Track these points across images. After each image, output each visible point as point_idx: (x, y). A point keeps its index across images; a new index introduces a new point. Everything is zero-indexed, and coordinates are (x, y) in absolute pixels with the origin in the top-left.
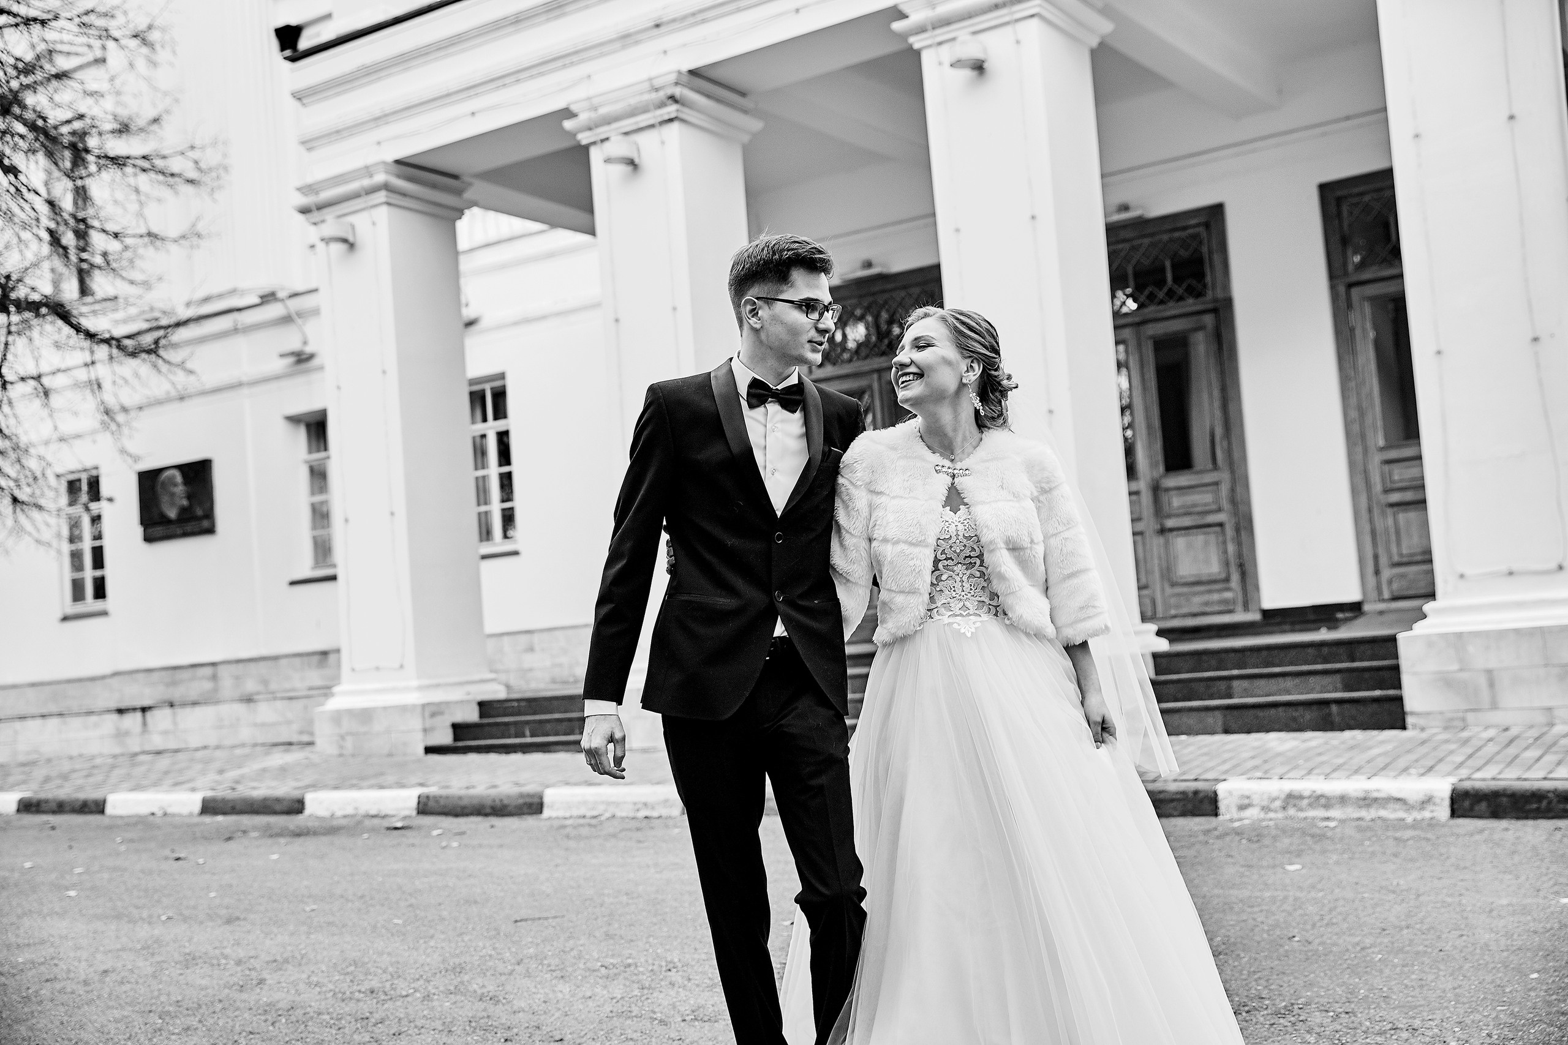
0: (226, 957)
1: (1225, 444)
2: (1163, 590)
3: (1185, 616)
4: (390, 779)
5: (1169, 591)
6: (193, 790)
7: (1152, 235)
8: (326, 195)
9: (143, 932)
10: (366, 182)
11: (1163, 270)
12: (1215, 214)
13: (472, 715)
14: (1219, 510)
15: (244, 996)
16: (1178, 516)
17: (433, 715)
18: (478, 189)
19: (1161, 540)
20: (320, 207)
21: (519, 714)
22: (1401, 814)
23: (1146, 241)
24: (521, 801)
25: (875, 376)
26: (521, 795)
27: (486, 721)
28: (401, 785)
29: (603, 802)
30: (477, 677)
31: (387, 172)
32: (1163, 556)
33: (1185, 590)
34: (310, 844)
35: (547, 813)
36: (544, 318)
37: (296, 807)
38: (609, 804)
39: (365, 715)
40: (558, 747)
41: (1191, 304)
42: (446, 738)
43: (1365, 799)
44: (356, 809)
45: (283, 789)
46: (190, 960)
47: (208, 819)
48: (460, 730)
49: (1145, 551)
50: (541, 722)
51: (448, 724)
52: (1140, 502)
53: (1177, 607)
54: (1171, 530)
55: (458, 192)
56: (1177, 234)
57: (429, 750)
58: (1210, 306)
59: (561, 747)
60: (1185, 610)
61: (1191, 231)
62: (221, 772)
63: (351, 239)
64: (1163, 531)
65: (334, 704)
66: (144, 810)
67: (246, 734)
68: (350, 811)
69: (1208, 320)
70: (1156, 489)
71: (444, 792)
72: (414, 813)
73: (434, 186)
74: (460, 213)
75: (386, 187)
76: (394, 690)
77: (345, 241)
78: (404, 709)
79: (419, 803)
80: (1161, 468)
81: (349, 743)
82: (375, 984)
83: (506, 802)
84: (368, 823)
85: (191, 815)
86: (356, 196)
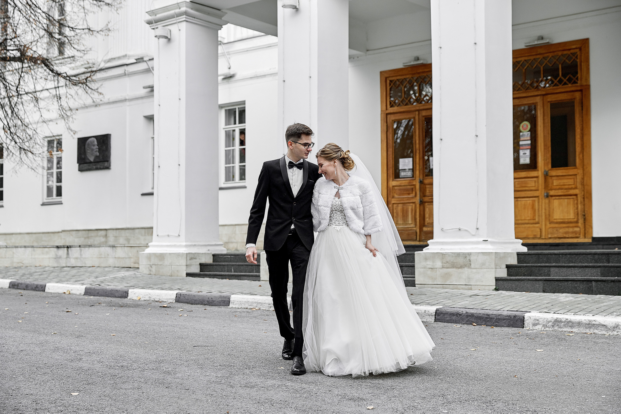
0: (71, 349)
1: (581, 156)
2: (546, 225)
3: (555, 238)
4: (167, 286)
5: (549, 225)
6: (83, 284)
7: (554, 52)
8: (159, 16)
9: (42, 338)
10: (177, 11)
11: (558, 69)
12: (585, 43)
13: (209, 260)
14: (576, 188)
15: (72, 364)
16: (555, 189)
17: (191, 259)
18: (230, 15)
19: (547, 201)
20: (156, 21)
21: (230, 262)
22: (604, 332)
23: (551, 55)
24: (220, 299)
25: (417, 113)
26: (221, 297)
27: (215, 263)
28: (171, 289)
29: (255, 303)
30: (214, 243)
31: (187, 7)
32: (547, 209)
33: (557, 225)
34: (125, 310)
35: (231, 305)
36: (264, 76)
37: (125, 295)
38: (258, 303)
39: (161, 256)
40: (244, 277)
41: (570, 87)
42: (197, 270)
43: (589, 324)
44: (150, 297)
45: (120, 287)
46: (57, 349)
47: (86, 297)
48: (203, 266)
49: (539, 205)
50: (239, 265)
51: (199, 264)
52: (538, 182)
53: (552, 233)
54: (552, 196)
55: (220, 17)
56: (565, 52)
57: (188, 275)
58: (579, 88)
59: (246, 277)
60: (556, 236)
61: (572, 51)
62: (97, 277)
63: (169, 37)
64: (548, 196)
65: (148, 251)
66: (61, 291)
67: (111, 262)
68: (147, 298)
69: (578, 95)
70: (546, 175)
71: (188, 293)
72: (174, 301)
73: (208, 14)
74: (220, 27)
75: (186, 13)
76: (175, 246)
77: (166, 37)
78: (178, 255)
79: (176, 297)
80: (550, 166)
81: (154, 269)
82: (125, 364)
83: (214, 300)
84: (153, 304)
85: (80, 295)
86: (172, 17)
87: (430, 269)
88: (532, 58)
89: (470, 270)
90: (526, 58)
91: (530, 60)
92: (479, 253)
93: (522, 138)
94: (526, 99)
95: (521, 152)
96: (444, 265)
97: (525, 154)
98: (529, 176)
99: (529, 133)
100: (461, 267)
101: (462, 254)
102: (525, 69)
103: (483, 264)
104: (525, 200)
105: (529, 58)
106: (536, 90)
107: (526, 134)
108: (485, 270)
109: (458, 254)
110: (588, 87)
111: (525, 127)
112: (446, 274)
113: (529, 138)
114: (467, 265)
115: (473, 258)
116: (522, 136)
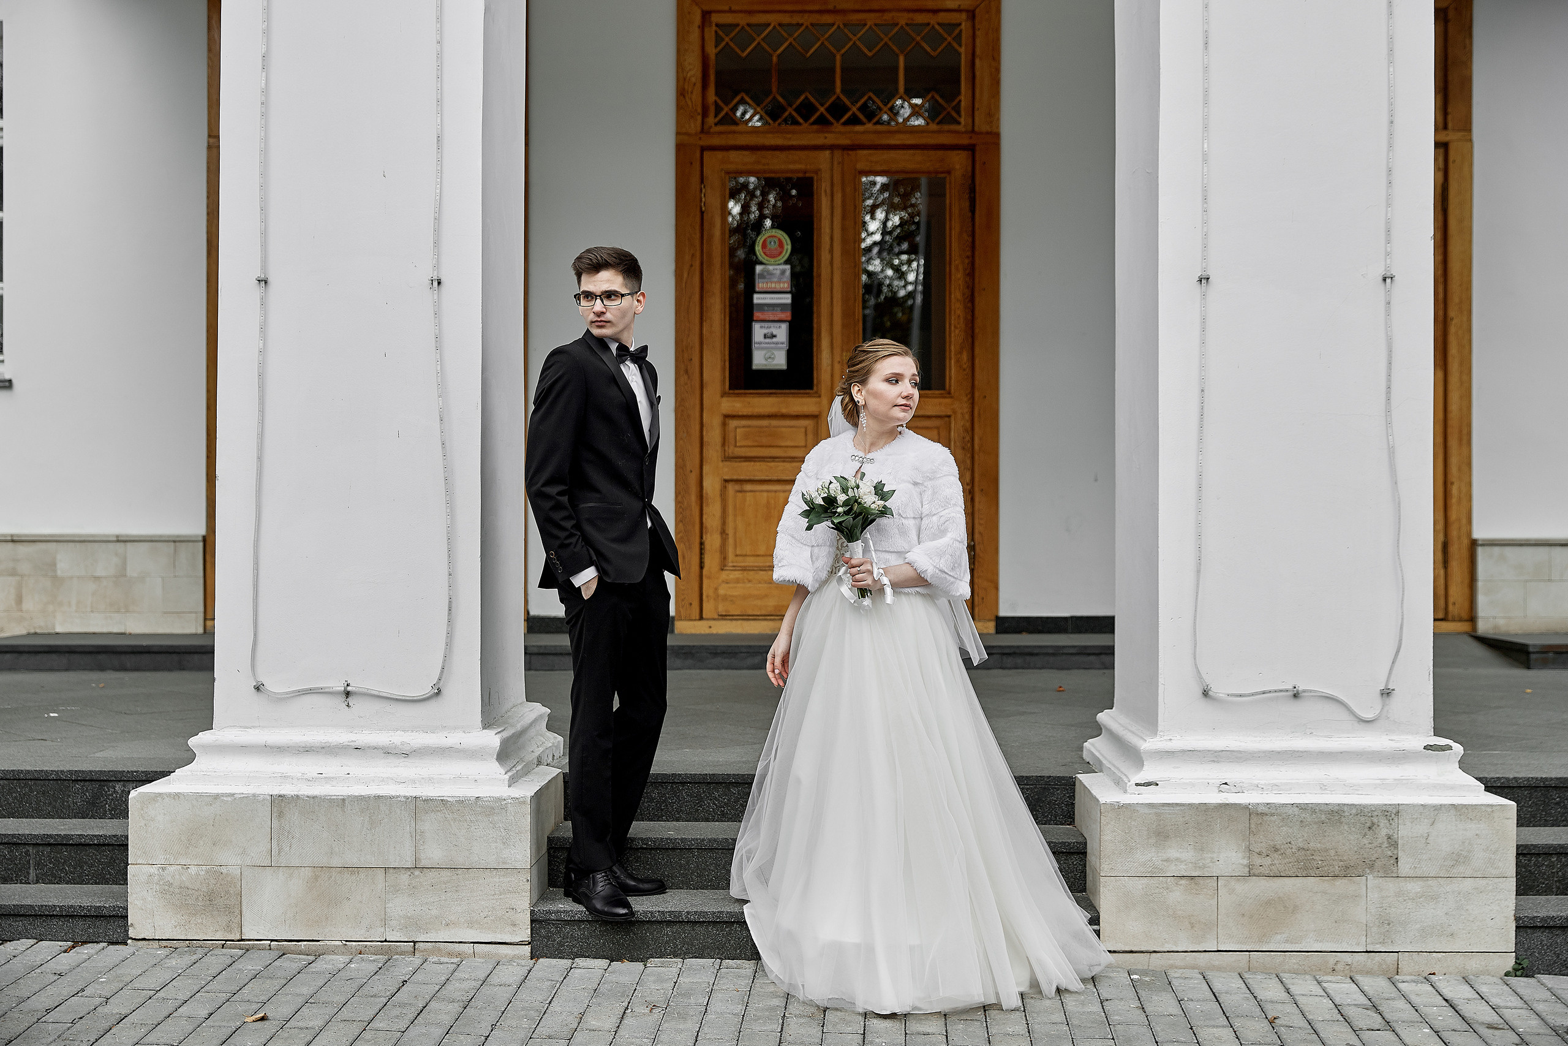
1: (965, 356)
7: (882, 11)
23: (871, 19)
41: (934, 132)
56: (921, 18)
58: (965, 141)
61: (943, 17)
69: (958, 162)
87: (1183, 882)
88: (806, 20)
89: (1391, 886)
90: (786, 19)
91: (800, 25)
92: (1438, 808)
93: (760, 285)
94: (782, 155)
95: (758, 332)
96: (1258, 861)
97: (774, 336)
98: (784, 411)
99: (788, 267)
100: (1347, 872)
101: (1354, 811)
102: (779, 56)
103: (1459, 858)
104: (768, 491)
105: (796, 19)
106: (815, 127)
107: (778, 272)
108: (1468, 884)
109: (1334, 815)
110: (994, 139)
111: (773, 246)
112: (1269, 903)
113: (786, 286)
114: (1378, 864)
115: (1405, 831)
116: (762, 276)
